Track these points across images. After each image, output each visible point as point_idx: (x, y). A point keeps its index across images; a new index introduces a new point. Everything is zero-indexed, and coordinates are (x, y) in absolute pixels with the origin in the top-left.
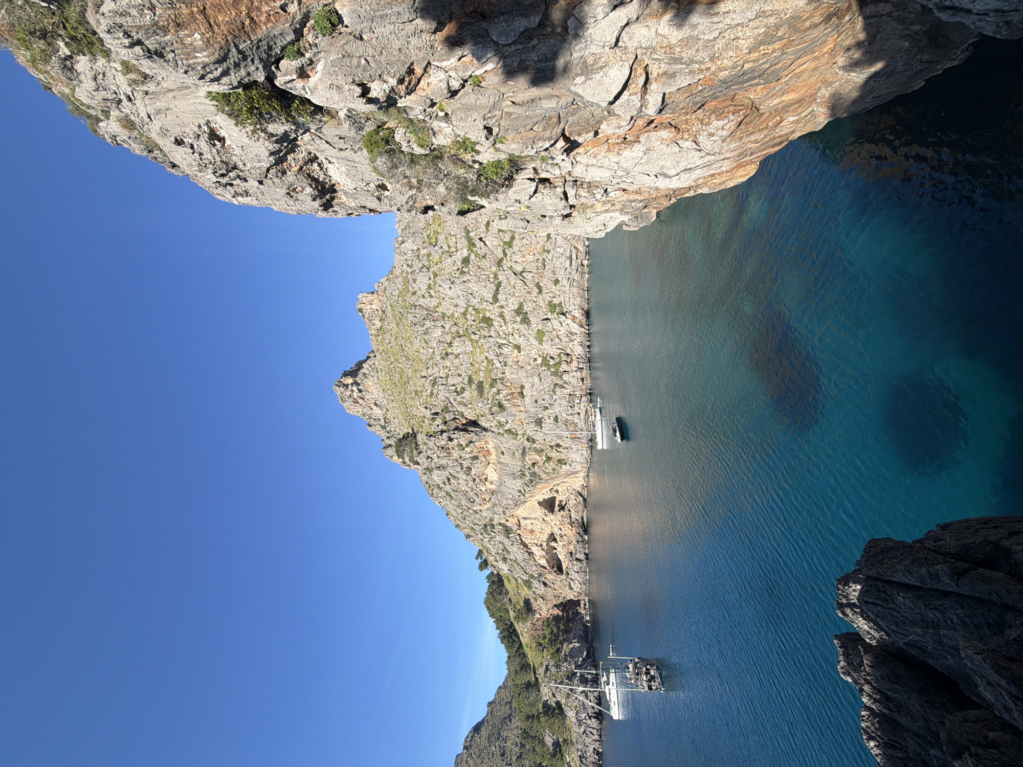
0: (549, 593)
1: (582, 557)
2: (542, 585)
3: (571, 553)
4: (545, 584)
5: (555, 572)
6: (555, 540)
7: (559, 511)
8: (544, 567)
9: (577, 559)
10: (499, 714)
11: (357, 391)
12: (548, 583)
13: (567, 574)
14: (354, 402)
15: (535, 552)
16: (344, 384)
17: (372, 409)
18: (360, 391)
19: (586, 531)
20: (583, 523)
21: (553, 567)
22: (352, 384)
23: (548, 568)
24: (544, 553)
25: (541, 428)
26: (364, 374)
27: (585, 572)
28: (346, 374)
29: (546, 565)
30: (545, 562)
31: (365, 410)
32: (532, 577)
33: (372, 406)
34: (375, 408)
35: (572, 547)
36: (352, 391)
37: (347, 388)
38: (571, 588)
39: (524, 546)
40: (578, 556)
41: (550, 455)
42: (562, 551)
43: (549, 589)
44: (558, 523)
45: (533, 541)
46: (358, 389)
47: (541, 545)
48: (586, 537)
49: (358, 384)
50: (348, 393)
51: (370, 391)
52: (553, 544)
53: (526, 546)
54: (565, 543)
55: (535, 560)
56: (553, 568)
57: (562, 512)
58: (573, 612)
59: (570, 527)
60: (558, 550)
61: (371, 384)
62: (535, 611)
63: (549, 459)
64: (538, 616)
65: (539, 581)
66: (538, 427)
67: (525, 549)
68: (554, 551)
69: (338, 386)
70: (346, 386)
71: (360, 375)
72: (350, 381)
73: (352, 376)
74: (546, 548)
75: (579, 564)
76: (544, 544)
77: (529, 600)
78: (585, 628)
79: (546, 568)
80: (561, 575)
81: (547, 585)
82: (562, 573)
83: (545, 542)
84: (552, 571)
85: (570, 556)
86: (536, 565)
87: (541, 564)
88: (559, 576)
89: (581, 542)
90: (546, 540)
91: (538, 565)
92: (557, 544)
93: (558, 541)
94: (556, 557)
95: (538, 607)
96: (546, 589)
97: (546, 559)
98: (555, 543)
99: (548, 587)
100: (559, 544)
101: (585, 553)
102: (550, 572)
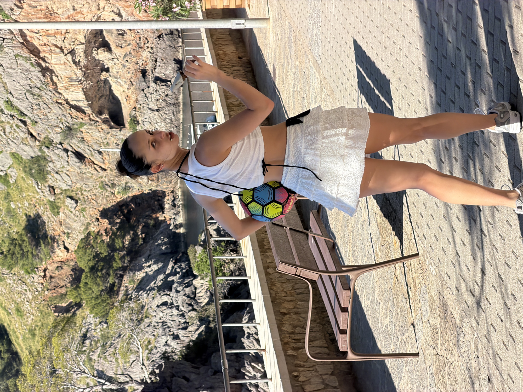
0: (90, 180)
2: (73, 160)
3: (144, 73)
4: (80, 156)
5: (105, 121)
6: (106, 46)
8: (78, 109)
9: (157, 80)
12: (87, 153)
15: (57, 69)
21: (100, 113)
23: (88, 111)
24: (79, 73)
27: (176, 105)
29: (83, 104)
30: (81, 96)
32: (49, 144)
35: (146, 54)
39: (31, 52)
40: (159, 73)
42: (122, 71)
43: (90, 169)
45: (52, 40)
47: (72, 52)
52: (102, 56)
53: (35, 51)
54: (129, 48)
55: (56, 90)
60: (113, 71)
62: (53, 239)
64: (60, 254)
65: (66, 151)
67: (33, 58)
68: (104, 75)
74: (83, 62)
76: (80, 50)
77: (38, 216)
78: (172, 239)
79: (83, 112)
80: (122, 132)
81: (86, 159)
82: (125, 127)
83: (81, 46)
84: (99, 120)
85: (143, 79)
86: (61, 104)
87: (71, 103)
88: (114, 133)
89: (166, 34)
90: (83, 41)
91: (64, 102)
92: (111, 53)
93: (113, 47)
94: (108, 93)
95: (63, 228)
96: (83, 166)
97: (83, 89)
98: (104, 51)
99: (87, 164)
100: (114, 56)
101: (175, 60)
102: (93, 122)
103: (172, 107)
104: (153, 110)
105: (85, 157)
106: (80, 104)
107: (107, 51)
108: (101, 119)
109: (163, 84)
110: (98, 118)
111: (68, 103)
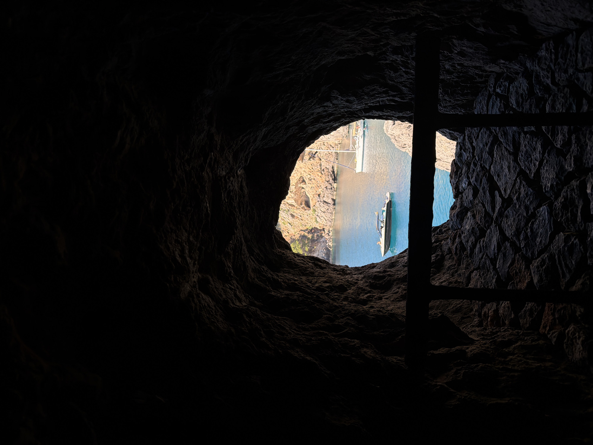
0: (296, 222)
1: (330, 201)
3: (319, 195)
5: (303, 208)
6: (304, 181)
9: (324, 201)
12: (295, 215)
13: (315, 211)
19: (335, 179)
20: (333, 172)
23: (296, 205)
24: (292, 195)
29: (294, 204)
30: (293, 201)
35: (320, 190)
38: (317, 222)
40: (325, 199)
42: (311, 192)
43: (297, 220)
44: (307, 170)
48: (335, 185)
52: (302, 185)
54: (313, 185)
56: (301, 204)
58: (317, 235)
59: (320, 174)
60: (307, 190)
68: (303, 190)
74: (294, 191)
75: (327, 207)
78: (327, 251)
79: (294, 206)
80: (309, 211)
81: (295, 217)
82: (310, 209)
83: (293, 186)
84: (300, 208)
85: (318, 198)
86: (285, 204)
87: (289, 203)
88: (307, 212)
89: (329, 189)
90: (295, 184)
91: (286, 203)
92: (306, 185)
93: (307, 183)
94: (305, 194)
95: (287, 228)
96: (294, 219)
97: (294, 199)
98: (303, 185)
99: (296, 218)
100: (307, 186)
101: (332, 199)
102: (298, 209)
103: (330, 214)
104: (322, 211)
105: (294, 216)
106: (293, 204)
107: (305, 184)
108: (301, 207)
109: (327, 204)
110: (300, 207)
111: (288, 204)
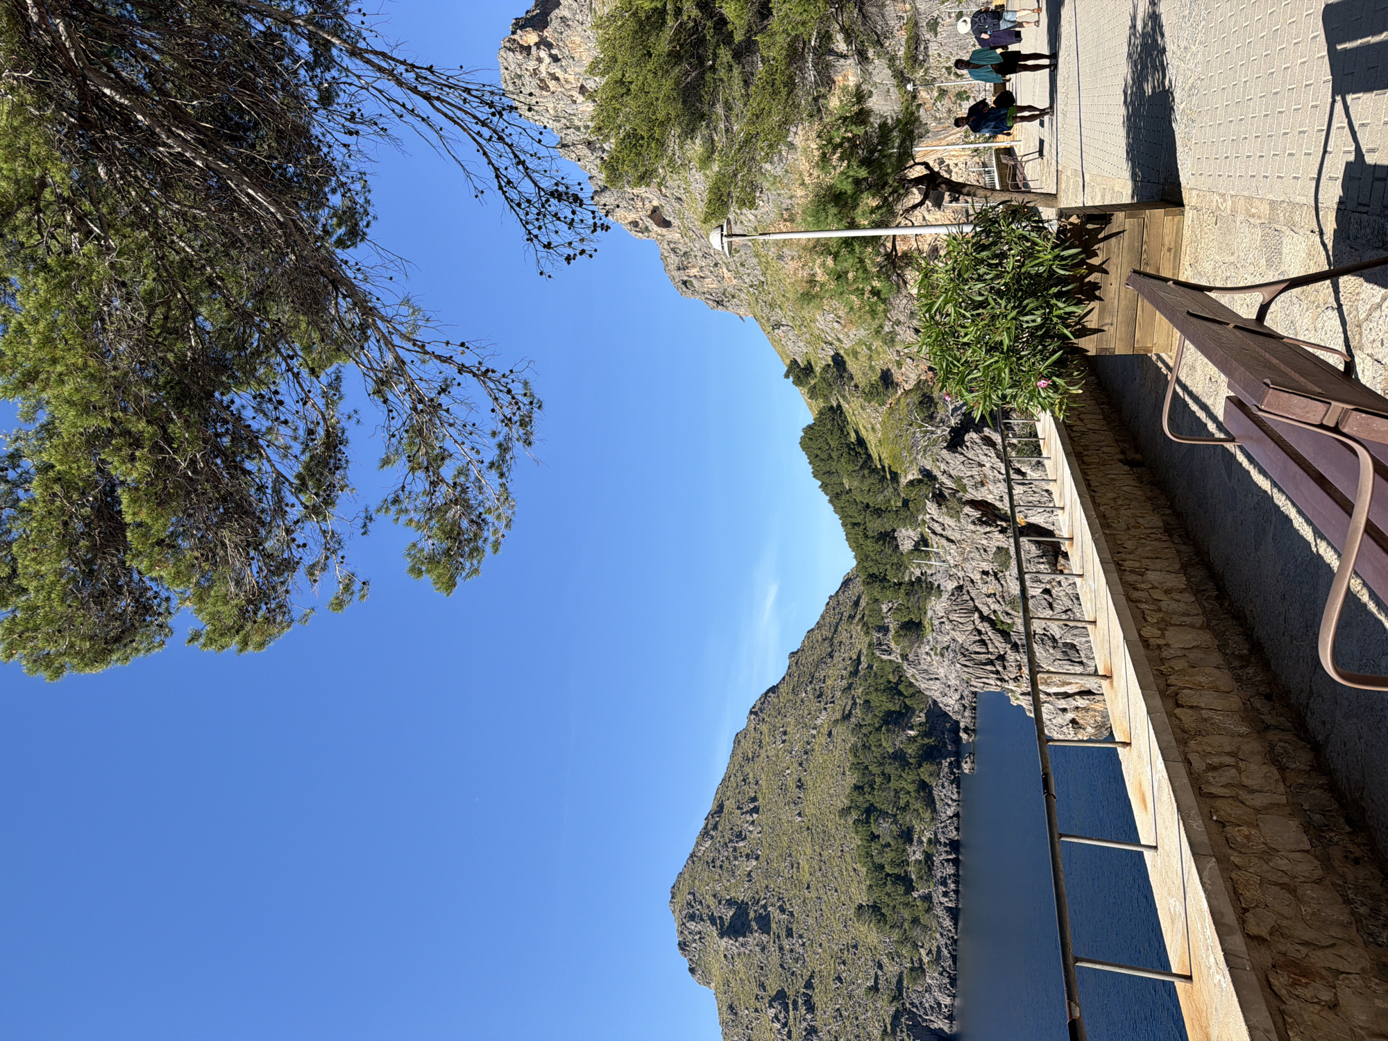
7: (951, 202)
10: (810, 660)
11: (547, 60)
14: (541, 88)
16: (521, 46)
17: (574, 102)
18: (556, 59)
22: (538, 45)
25: (936, 35)
26: (563, 19)
28: (520, 25)
31: (561, 106)
33: (576, 94)
34: (580, 99)
36: (540, 60)
37: (529, 54)
41: (945, 85)
46: (551, 56)
49: (549, 46)
50: (532, 64)
51: (577, 56)
57: (954, 204)
61: (578, 40)
62: (897, 384)
63: (943, 92)
64: (901, 394)
66: (932, 34)
69: (510, 49)
70: (527, 50)
71: (555, 23)
72: (531, 38)
73: (535, 28)
77: (889, 370)
